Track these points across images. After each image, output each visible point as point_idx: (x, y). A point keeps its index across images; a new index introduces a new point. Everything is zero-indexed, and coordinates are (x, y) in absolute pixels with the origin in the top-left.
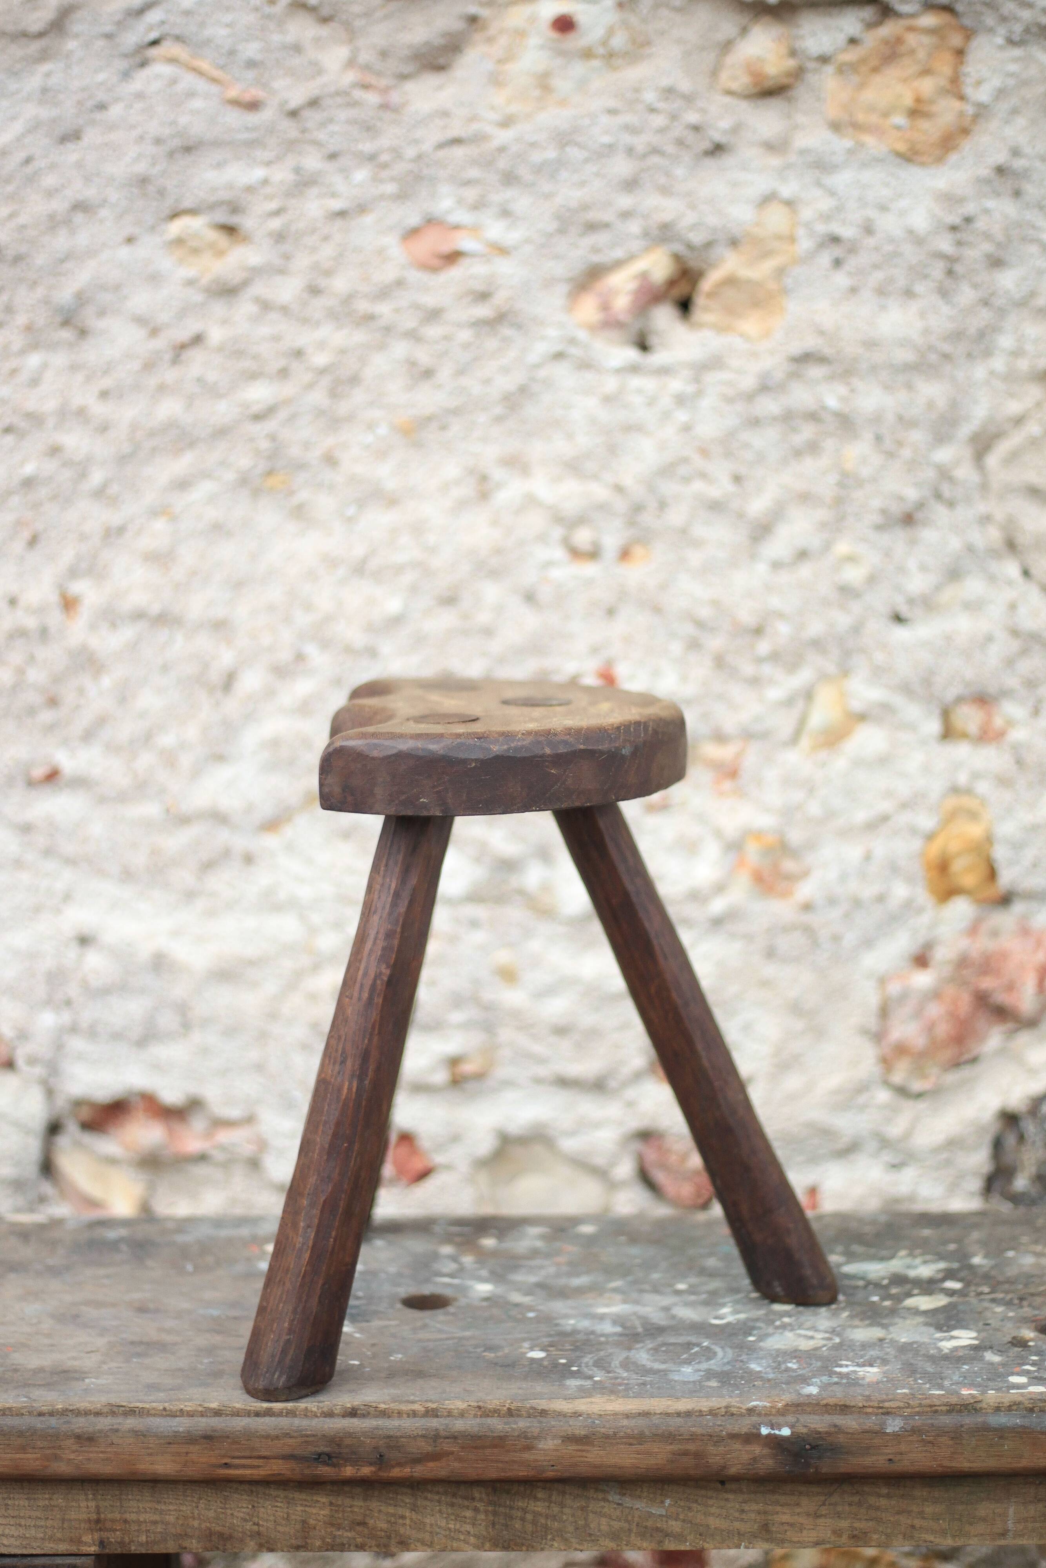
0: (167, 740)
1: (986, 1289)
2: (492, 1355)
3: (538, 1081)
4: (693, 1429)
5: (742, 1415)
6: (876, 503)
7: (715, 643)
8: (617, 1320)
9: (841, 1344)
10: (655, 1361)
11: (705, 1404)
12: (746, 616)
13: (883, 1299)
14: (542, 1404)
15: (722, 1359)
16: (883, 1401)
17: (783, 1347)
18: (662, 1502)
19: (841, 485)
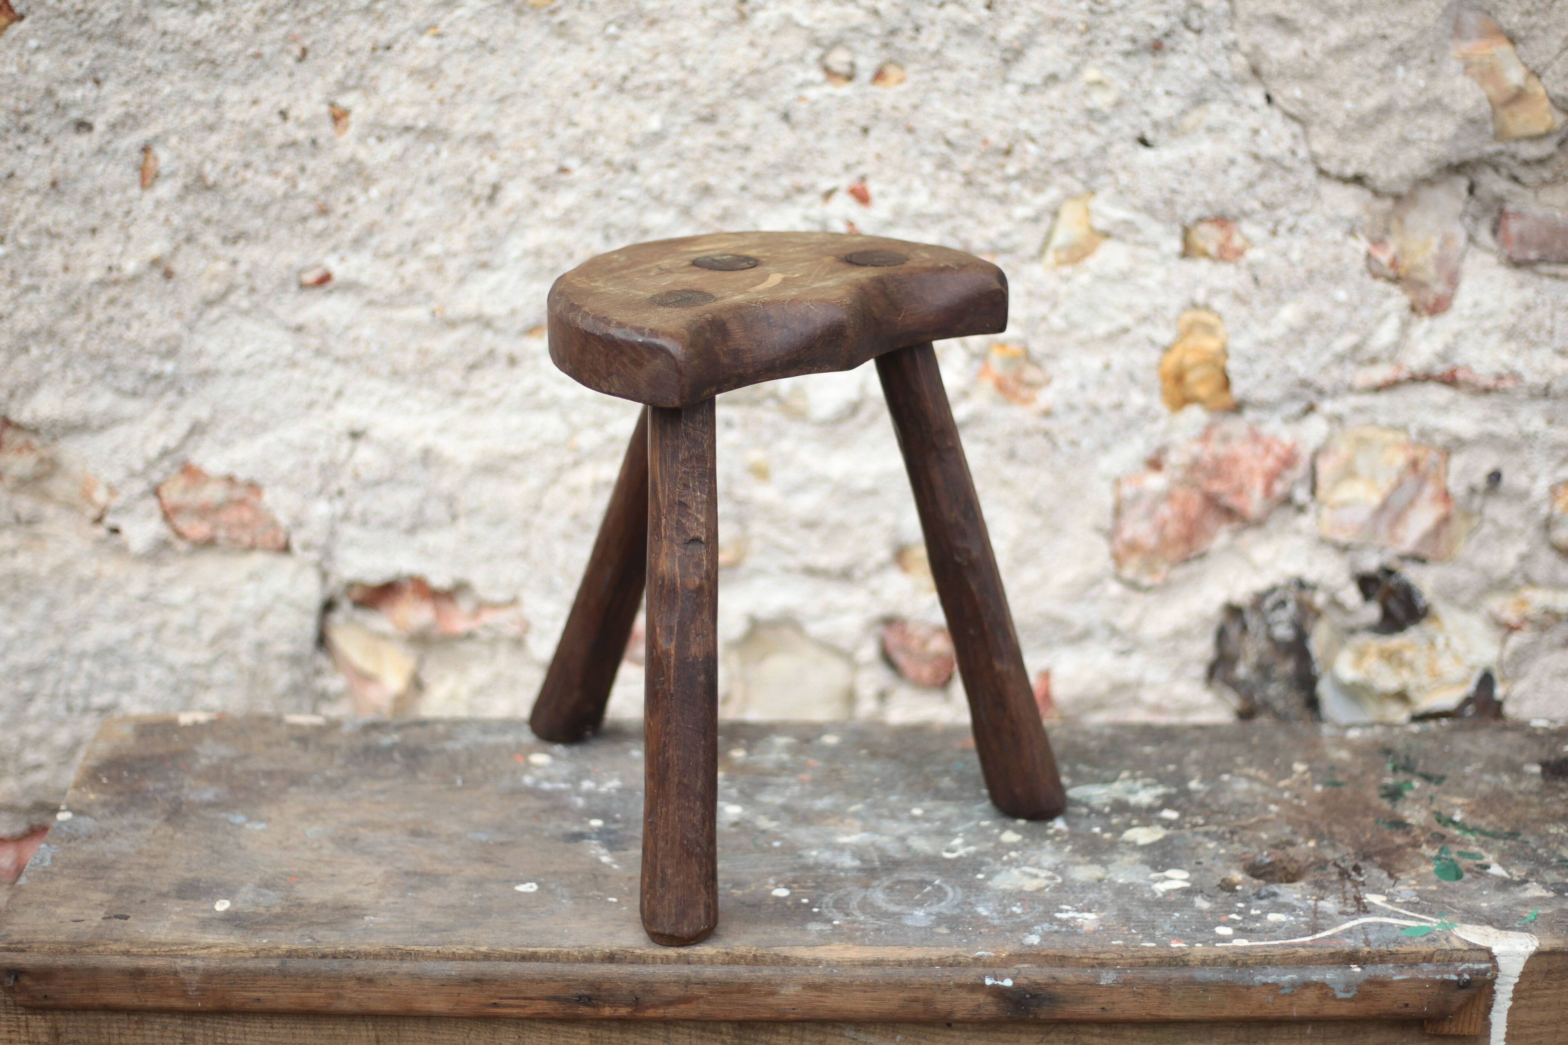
0: (434, 249)
1: (1201, 821)
2: (740, 892)
3: (787, 570)
4: (923, 979)
5: (967, 965)
6: (1126, 31)
7: (965, 162)
8: (858, 852)
9: (1063, 884)
10: (891, 901)
11: (935, 953)
12: (996, 139)
13: (1104, 830)
14: (785, 951)
15: (952, 900)
16: (1099, 953)
17: (1008, 887)
18: (894, 1038)
19: (1092, 11)
